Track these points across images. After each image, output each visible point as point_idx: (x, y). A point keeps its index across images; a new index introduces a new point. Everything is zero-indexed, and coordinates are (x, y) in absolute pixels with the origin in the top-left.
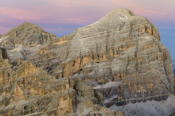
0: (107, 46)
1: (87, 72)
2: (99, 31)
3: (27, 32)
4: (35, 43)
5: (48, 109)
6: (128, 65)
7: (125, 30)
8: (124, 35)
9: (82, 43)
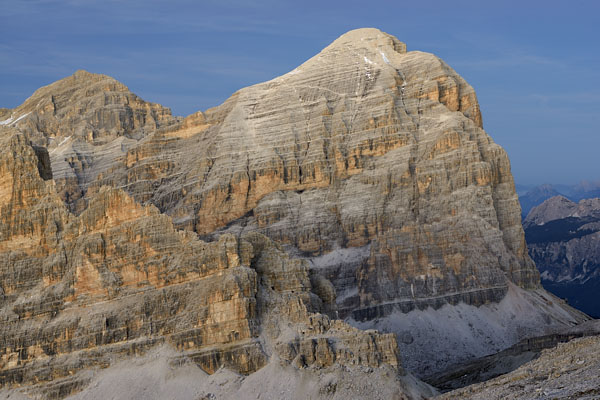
0: (326, 143)
1: (267, 221)
2: (304, 97)
3: (85, 99)
4: (108, 132)
5: (177, 326)
6: (388, 198)
7: (381, 94)
8: (376, 108)
9: (253, 132)
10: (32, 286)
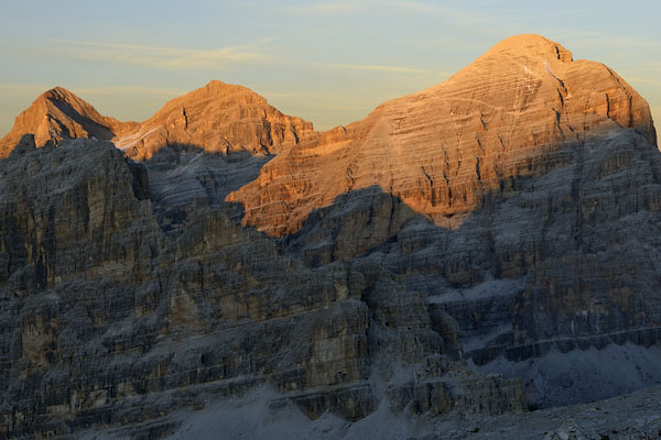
0: (479, 162)
1: (412, 248)
2: (456, 111)
4: (243, 149)
5: (279, 365)
6: (548, 223)
7: (541, 107)
8: (536, 123)
9: (399, 150)
10: (123, 317)
